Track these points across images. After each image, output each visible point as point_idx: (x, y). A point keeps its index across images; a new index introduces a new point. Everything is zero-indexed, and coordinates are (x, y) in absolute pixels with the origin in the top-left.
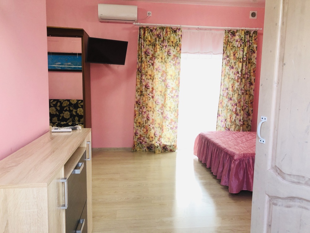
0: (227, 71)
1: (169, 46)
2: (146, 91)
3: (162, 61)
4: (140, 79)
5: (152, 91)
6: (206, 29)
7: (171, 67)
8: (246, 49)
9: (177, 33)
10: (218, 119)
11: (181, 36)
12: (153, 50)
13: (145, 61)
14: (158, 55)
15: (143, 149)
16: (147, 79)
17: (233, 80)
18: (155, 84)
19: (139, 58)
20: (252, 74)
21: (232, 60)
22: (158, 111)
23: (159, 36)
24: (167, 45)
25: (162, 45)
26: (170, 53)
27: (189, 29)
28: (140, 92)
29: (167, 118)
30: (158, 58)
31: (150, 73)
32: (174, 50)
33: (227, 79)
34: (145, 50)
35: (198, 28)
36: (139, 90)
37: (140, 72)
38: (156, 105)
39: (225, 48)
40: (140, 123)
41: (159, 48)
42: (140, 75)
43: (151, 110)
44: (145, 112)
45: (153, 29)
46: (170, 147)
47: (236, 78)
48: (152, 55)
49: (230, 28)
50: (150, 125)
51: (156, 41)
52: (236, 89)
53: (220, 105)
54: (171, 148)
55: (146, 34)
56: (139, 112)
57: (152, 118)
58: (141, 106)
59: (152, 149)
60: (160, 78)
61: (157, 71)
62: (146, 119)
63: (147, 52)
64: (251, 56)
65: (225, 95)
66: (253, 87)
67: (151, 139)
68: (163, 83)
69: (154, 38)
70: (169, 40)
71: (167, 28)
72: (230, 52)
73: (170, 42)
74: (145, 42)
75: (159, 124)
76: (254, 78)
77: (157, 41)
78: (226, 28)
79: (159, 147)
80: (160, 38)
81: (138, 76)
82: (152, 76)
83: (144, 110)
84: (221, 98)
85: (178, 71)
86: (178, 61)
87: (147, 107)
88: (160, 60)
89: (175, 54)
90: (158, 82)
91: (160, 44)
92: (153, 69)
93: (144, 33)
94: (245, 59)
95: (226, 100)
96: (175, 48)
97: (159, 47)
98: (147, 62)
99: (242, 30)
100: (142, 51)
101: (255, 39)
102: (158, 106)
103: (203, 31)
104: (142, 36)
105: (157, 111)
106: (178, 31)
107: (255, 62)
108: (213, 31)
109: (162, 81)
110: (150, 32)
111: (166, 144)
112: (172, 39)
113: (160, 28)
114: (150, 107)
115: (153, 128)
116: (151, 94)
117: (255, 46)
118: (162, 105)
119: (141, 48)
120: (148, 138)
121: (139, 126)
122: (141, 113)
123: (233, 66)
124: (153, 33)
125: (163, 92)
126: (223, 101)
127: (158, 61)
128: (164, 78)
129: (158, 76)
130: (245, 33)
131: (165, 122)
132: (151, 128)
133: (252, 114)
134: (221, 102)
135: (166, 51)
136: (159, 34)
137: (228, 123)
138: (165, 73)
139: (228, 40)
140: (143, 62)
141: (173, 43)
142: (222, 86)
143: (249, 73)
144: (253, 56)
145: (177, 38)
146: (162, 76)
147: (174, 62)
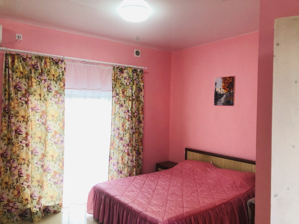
0: (117, 109)
1: (49, 79)
2: (17, 137)
3: (40, 99)
4: (7, 122)
5: (26, 137)
6: (93, 63)
7: (52, 106)
8: (134, 87)
9: (59, 65)
10: (110, 163)
11: (65, 69)
12: (26, 84)
13: (15, 98)
14: (34, 91)
15: (13, 219)
16: (18, 121)
17: (123, 118)
18: (30, 128)
19: (5, 94)
20: (141, 112)
21: (121, 97)
22: (37, 163)
23: (35, 67)
24: (46, 79)
25: (40, 79)
26: (50, 89)
27: (73, 61)
28: (7, 140)
29: (48, 170)
30: (35, 95)
31: (22, 113)
32: (56, 85)
33: (117, 118)
34: (14, 84)
35: (84, 61)
36: (5, 138)
37: (7, 113)
38: (33, 156)
39: (114, 85)
40: (6, 183)
41: (36, 83)
42: (7, 117)
43: (24, 163)
44: (15, 168)
45: (27, 57)
46: (54, 207)
47: (127, 117)
48: (26, 90)
49: (118, 64)
50: (22, 184)
51: (31, 73)
52: (127, 128)
53: (112, 147)
54: (55, 209)
55: (16, 63)
56: (5, 168)
57: (27, 173)
58: (9, 158)
59: (26, 216)
60: (38, 120)
61: (34, 112)
62: (17, 177)
63: (18, 86)
64: (139, 94)
65: (117, 135)
66: (142, 125)
67: (25, 202)
68: (43, 127)
69: (27, 69)
70: (48, 73)
71: (46, 58)
72: (119, 90)
73: (51, 75)
74: (15, 73)
75: (38, 181)
76: (143, 116)
77: (33, 73)
78: (114, 64)
79: (39, 212)
80: (37, 70)
81: (3, 118)
82: (26, 117)
83: (15, 165)
84: (112, 139)
85: (62, 111)
86: (61, 99)
87: (18, 160)
88: (37, 97)
89: (57, 90)
90: (35, 125)
91: (38, 78)
92: (27, 108)
93: (13, 62)
94: (134, 97)
95: (117, 141)
96: (56, 83)
97: (35, 81)
98: (18, 100)
99: (130, 67)
100: (11, 85)
101: (142, 78)
102: (36, 157)
103: (90, 65)
104: (10, 66)
105: (35, 164)
106: (60, 62)
107: (143, 101)
108: (100, 66)
109: (41, 124)
110: (22, 61)
111: (48, 205)
112: (53, 72)
113: (35, 57)
114: (24, 159)
115: (28, 186)
116: (24, 141)
117: (142, 84)
118: (42, 155)
119: (9, 81)
120: (21, 202)
121: (6, 188)
122: (8, 168)
123: (122, 104)
124: (27, 62)
125: (43, 138)
126: (114, 142)
127: (34, 98)
128: (44, 121)
129: (34, 117)
130: (132, 71)
131: (46, 176)
132: (26, 187)
133: (142, 153)
134: (112, 143)
135: (46, 86)
136: (35, 65)
137: (121, 165)
138: (44, 113)
139: (117, 77)
140: (12, 100)
141: (54, 77)
142: (113, 125)
143: (137, 110)
144: (141, 94)
145: (59, 71)
146: (41, 118)
147: (57, 100)
